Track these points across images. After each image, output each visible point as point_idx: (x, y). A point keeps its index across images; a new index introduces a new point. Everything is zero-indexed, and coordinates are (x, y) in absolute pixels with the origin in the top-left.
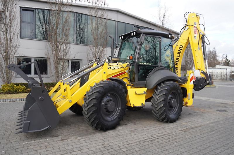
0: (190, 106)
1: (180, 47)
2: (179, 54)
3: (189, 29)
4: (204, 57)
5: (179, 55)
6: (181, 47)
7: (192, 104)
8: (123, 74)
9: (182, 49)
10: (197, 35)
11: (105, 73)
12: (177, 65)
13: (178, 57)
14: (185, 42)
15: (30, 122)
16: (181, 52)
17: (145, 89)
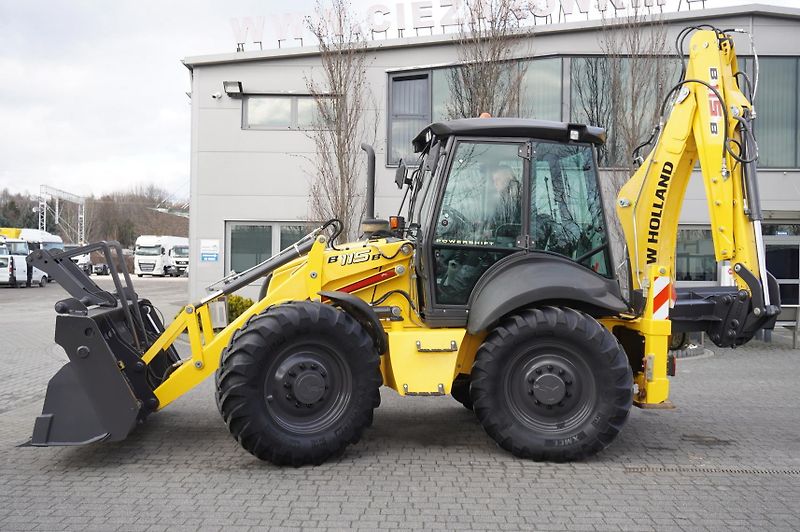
0: (654, 406)
1: (664, 171)
2: (661, 197)
3: (692, 96)
4: (746, 207)
5: (659, 201)
6: (668, 168)
7: (668, 399)
8: (385, 278)
9: (671, 176)
10: (719, 120)
11: (314, 275)
12: (656, 241)
13: (657, 210)
14: (680, 146)
15: (52, 418)
16: (668, 189)
17: (458, 335)
